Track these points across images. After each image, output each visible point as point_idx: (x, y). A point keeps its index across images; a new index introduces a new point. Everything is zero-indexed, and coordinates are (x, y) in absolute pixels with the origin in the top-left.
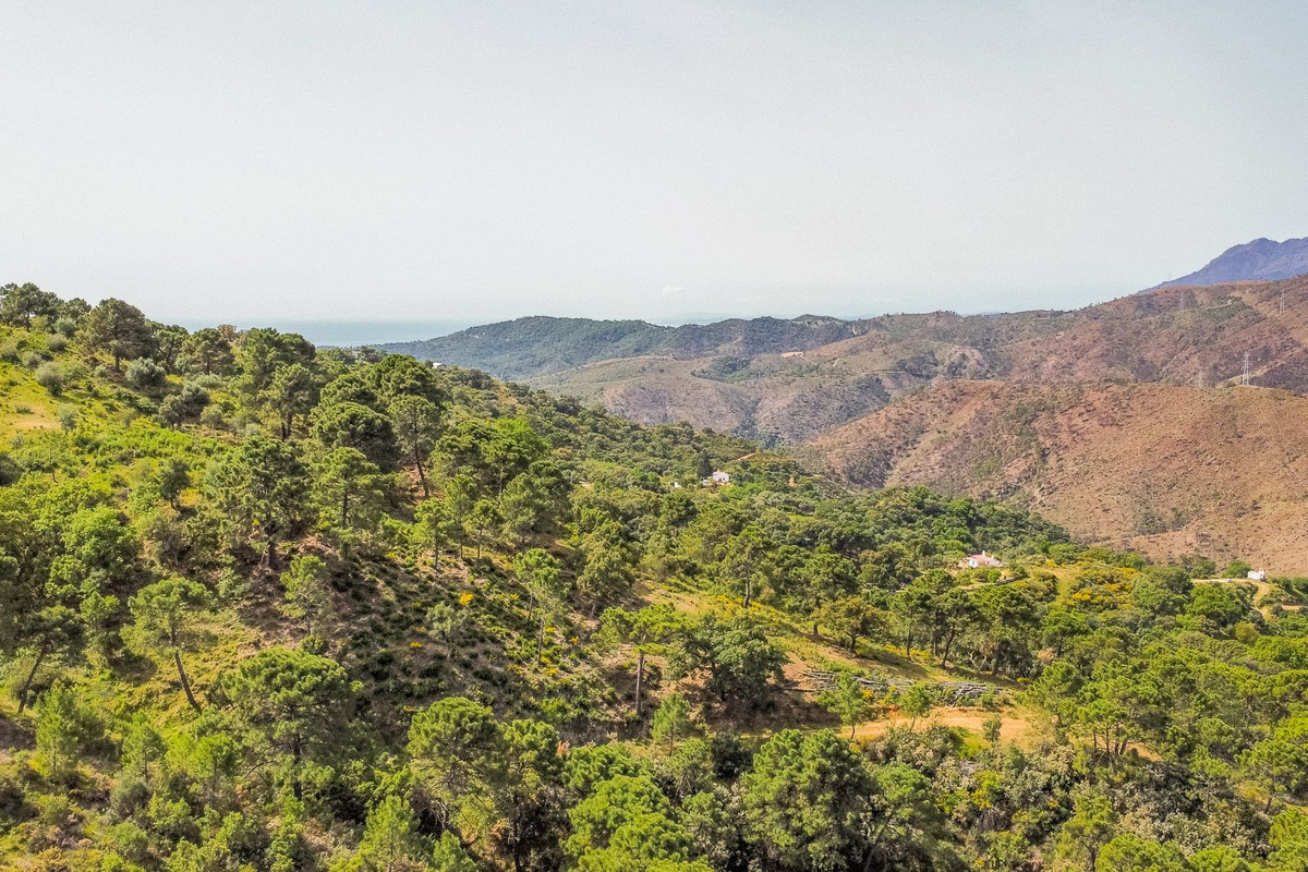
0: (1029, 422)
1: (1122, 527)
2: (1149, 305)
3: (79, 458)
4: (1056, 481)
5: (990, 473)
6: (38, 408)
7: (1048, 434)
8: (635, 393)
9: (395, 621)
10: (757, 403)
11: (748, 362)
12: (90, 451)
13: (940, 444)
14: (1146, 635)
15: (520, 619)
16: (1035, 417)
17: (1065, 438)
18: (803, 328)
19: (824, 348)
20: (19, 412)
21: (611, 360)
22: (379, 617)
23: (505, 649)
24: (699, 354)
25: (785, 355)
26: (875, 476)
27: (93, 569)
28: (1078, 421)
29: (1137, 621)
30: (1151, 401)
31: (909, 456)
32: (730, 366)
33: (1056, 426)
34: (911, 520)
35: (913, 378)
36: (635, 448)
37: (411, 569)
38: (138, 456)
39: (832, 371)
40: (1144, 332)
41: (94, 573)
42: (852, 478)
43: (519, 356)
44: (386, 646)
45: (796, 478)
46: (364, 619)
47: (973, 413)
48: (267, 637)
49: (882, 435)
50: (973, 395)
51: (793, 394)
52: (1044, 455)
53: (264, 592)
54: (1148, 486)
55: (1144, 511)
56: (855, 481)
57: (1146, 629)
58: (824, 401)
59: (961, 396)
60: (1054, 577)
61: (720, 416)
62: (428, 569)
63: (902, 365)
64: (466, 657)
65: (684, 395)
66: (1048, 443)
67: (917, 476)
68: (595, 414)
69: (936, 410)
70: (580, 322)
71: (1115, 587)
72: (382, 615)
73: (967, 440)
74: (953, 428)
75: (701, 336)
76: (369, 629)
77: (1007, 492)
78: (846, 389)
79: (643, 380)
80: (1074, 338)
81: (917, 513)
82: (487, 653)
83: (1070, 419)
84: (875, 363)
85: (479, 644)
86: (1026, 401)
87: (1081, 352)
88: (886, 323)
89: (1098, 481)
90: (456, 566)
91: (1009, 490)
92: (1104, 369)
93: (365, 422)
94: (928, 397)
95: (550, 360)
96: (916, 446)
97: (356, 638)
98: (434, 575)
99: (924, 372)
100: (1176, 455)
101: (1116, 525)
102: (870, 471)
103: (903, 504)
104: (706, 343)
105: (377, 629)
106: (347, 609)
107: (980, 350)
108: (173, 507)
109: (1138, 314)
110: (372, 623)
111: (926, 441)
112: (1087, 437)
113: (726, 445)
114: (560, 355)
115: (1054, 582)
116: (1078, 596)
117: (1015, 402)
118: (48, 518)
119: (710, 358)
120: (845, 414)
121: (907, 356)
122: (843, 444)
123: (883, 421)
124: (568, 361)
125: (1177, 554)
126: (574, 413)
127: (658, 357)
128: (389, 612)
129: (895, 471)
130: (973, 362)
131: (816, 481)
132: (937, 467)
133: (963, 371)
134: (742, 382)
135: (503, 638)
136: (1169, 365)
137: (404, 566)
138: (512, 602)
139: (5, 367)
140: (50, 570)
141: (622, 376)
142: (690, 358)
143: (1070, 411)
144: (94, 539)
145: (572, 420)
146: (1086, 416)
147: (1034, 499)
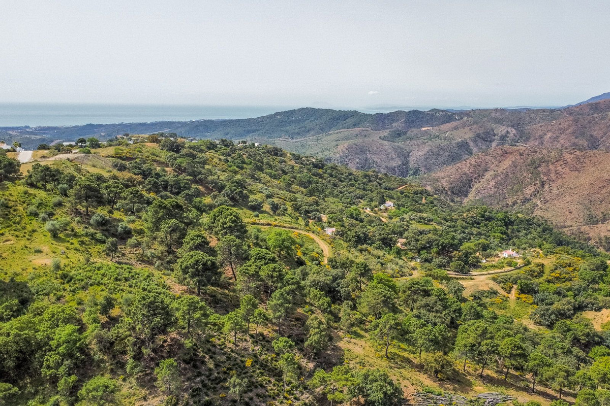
0: (536, 168)
1: (578, 220)
2: (596, 108)
3: (62, 286)
4: (548, 198)
5: (517, 192)
6: (45, 248)
7: (545, 174)
8: (352, 147)
9: (213, 380)
10: (410, 153)
11: (406, 133)
12: (68, 282)
13: (495, 176)
14: (585, 295)
15: (276, 369)
16: (540, 165)
17: (553, 176)
18: (433, 115)
19: (442, 126)
20: (35, 252)
21: (342, 130)
22: (205, 378)
23: (267, 391)
24: (384, 128)
25: (424, 129)
26: (463, 191)
27: (65, 360)
28: (559, 168)
29: (581, 288)
30: (594, 160)
31: (480, 182)
32: (398, 134)
33: (549, 170)
34: (478, 224)
35: (483, 142)
36: (350, 185)
37: (222, 347)
38: (91, 285)
39: (445, 138)
40: (593, 122)
41: (66, 362)
42: (453, 192)
43: (298, 127)
44: (208, 396)
45: (426, 198)
46: (198, 379)
47: (510, 162)
48: (150, 394)
49: (468, 172)
50: (511, 153)
51: (427, 149)
52: (543, 184)
53: (149, 367)
54: (591, 201)
55: (588, 213)
56: (454, 194)
57: (585, 292)
58: (441, 152)
59: (505, 154)
60: (543, 264)
61: (392, 159)
62: (231, 345)
63: (478, 136)
64: (247, 400)
65: (375, 148)
66: (545, 179)
67: (483, 192)
68: (332, 168)
69: (493, 161)
70: (327, 111)
71: (571, 269)
72: (207, 377)
73: (507, 175)
74: (501, 169)
75: (384, 119)
76: (200, 386)
77: (525, 202)
78: (452, 147)
79: (356, 141)
80: (560, 124)
81: (481, 220)
82: (258, 395)
83: (556, 167)
84: (465, 135)
85: (254, 389)
86: (535, 157)
87: (563, 131)
88: (472, 114)
89: (568, 198)
90: (246, 340)
91: (526, 201)
92: (574, 140)
93: (203, 264)
94: (490, 154)
95: (313, 129)
96: (483, 177)
97: (194, 391)
98: (234, 348)
99: (489, 139)
100: (605, 186)
101: (575, 219)
102: (461, 189)
103: (475, 215)
104: (387, 122)
105: (205, 386)
106: (190, 374)
107: (515, 129)
108: (107, 317)
109: (591, 112)
110: (202, 382)
111: (488, 175)
112: (563, 176)
113: (393, 181)
114: (318, 127)
115: (543, 267)
116: (553, 274)
117: (530, 157)
118: (43, 331)
119: (388, 130)
120: (451, 159)
121: (481, 131)
122: (449, 176)
123: (468, 165)
124: (321, 130)
125: (602, 235)
126: (322, 168)
127: (364, 129)
128: (210, 375)
129: (473, 189)
130: (512, 135)
131: (435, 199)
132: (493, 188)
133: (507, 139)
134: (403, 143)
135: (266, 383)
136: (604, 138)
137: (220, 345)
138: (272, 359)
139: (31, 220)
140: (43, 361)
141: (346, 138)
142: (379, 130)
143: (556, 163)
144: (65, 345)
145: (320, 171)
146: (563, 166)
147: (537, 205)
